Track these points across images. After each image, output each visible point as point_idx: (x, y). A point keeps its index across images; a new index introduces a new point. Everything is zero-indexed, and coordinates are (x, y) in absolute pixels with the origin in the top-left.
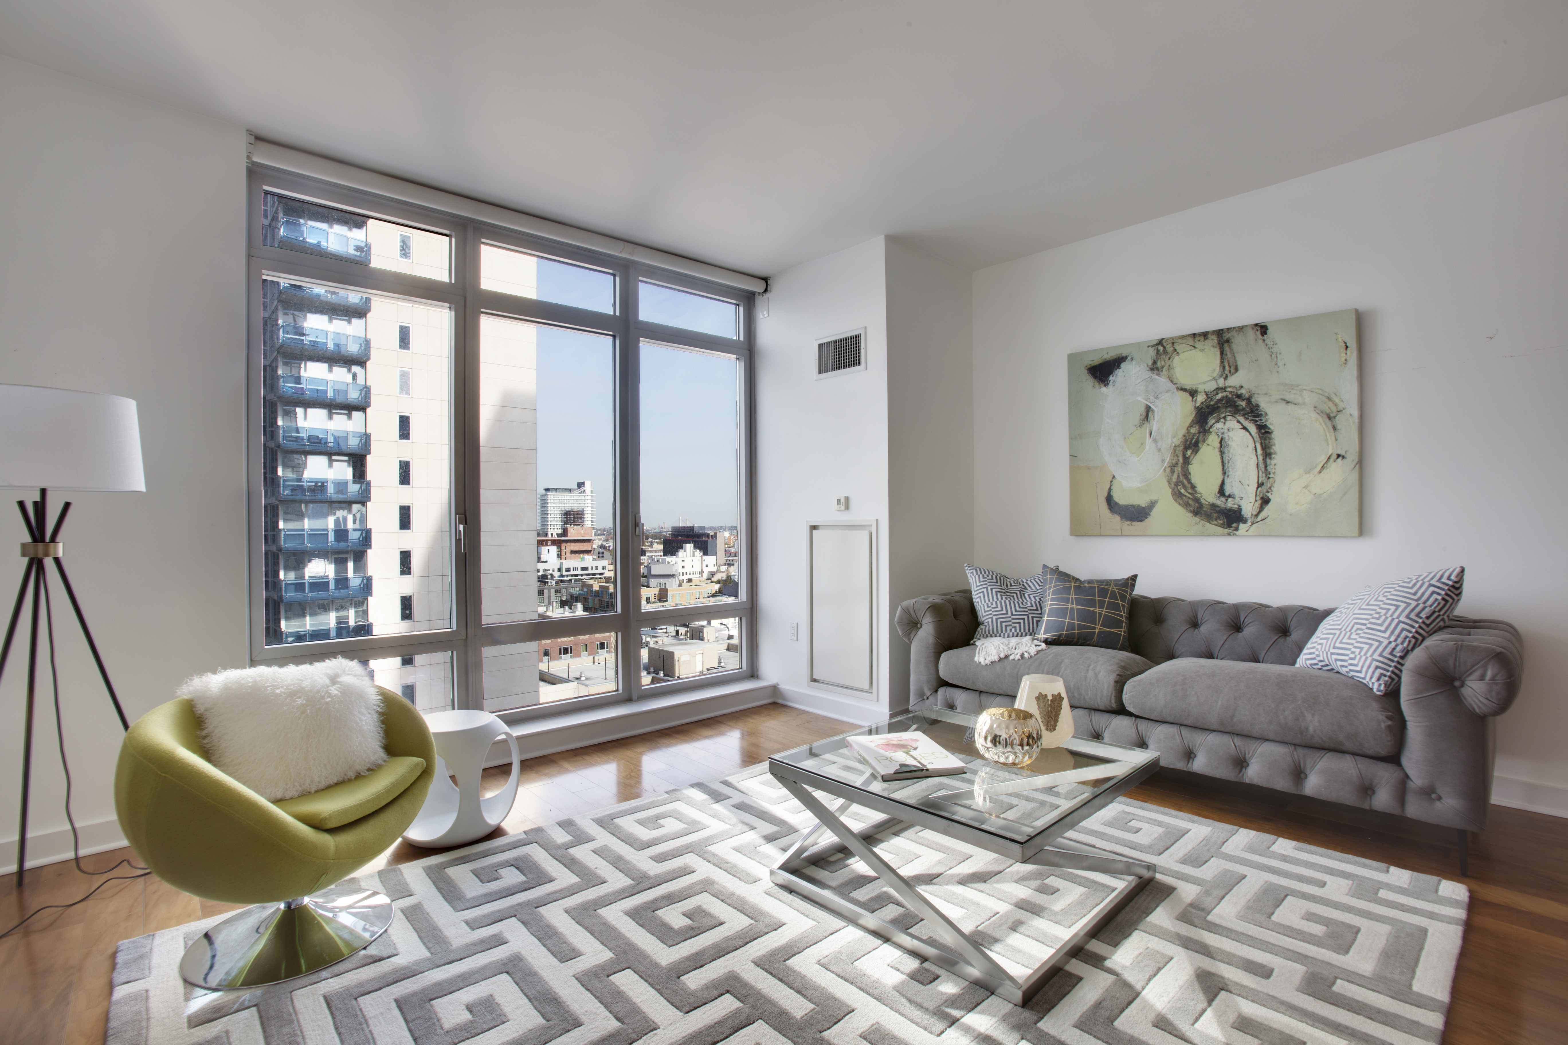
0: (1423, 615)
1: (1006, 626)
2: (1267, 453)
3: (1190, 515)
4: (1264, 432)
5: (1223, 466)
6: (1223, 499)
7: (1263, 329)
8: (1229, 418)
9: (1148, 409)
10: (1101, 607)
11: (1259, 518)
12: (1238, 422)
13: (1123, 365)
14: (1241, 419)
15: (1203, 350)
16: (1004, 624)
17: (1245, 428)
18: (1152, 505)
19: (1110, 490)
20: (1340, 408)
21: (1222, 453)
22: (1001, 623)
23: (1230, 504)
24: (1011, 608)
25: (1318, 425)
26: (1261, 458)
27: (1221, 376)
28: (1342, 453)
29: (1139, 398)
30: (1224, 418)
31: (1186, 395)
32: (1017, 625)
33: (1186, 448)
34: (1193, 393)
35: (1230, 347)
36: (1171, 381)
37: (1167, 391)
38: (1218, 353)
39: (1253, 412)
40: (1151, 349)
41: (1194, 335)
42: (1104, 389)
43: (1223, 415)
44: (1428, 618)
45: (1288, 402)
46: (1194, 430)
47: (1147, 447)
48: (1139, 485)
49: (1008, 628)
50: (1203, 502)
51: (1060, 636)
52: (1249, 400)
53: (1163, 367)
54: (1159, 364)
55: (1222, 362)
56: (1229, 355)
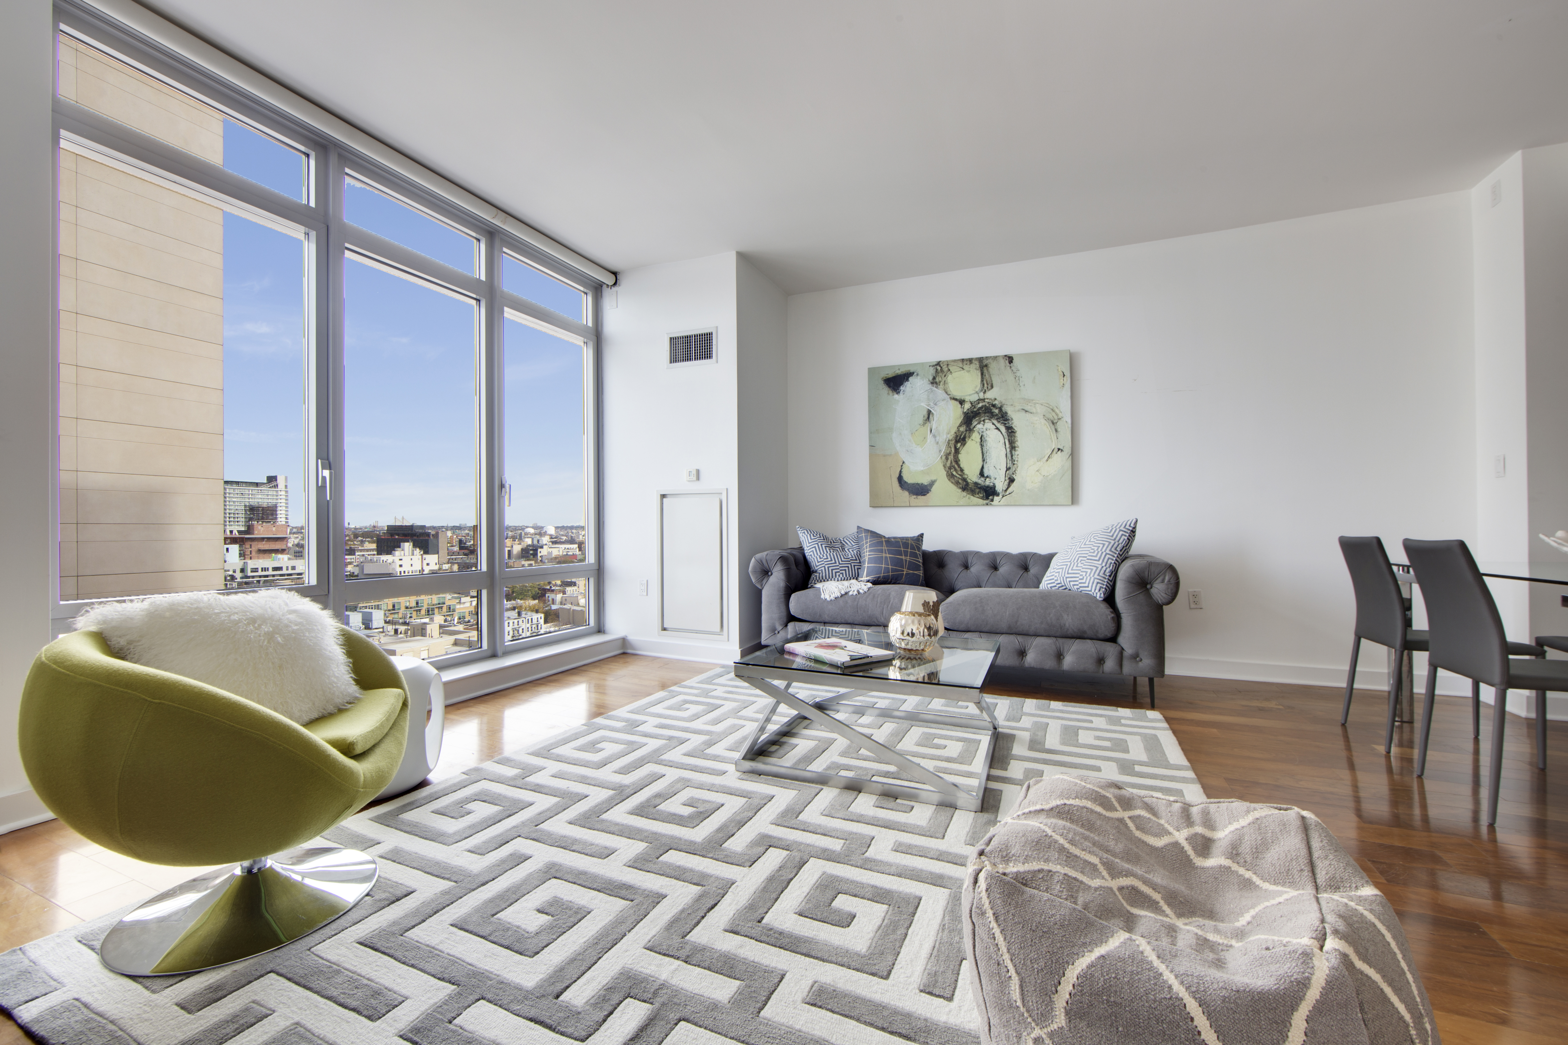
0: (1119, 549)
1: (836, 573)
2: (1013, 447)
3: (960, 490)
4: (1011, 431)
5: (983, 455)
6: (983, 479)
7: (1010, 359)
8: (987, 421)
9: (929, 413)
10: (905, 556)
11: (1007, 493)
12: (993, 424)
13: (911, 379)
14: (995, 422)
15: (969, 371)
16: (834, 571)
17: (997, 429)
18: (932, 483)
19: (901, 472)
20: (1060, 417)
21: (982, 446)
22: (832, 570)
23: (988, 482)
24: (838, 558)
25: (1045, 428)
26: (1008, 450)
27: (982, 390)
28: (1061, 448)
29: (922, 404)
30: (984, 421)
31: (957, 403)
32: (844, 572)
33: (957, 442)
34: (962, 402)
35: (987, 370)
36: (946, 393)
37: (943, 400)
38: (980, 374)
39: (1003, 417)
40: (932, 368)
41: (963, 360)
42: (896, 396)
43: (983, 419)
44: (1121, 551)
45: (1026, 411)
46: (962, 429)
47: (928, 441)
48: (922, 469)
49: (837, 574)
50: (969, 481)
51: (879, 577)
52: (1000, 409)
53: (940, 382)
54: (937, 380)
55: (982, 381)
56: (987, 376)
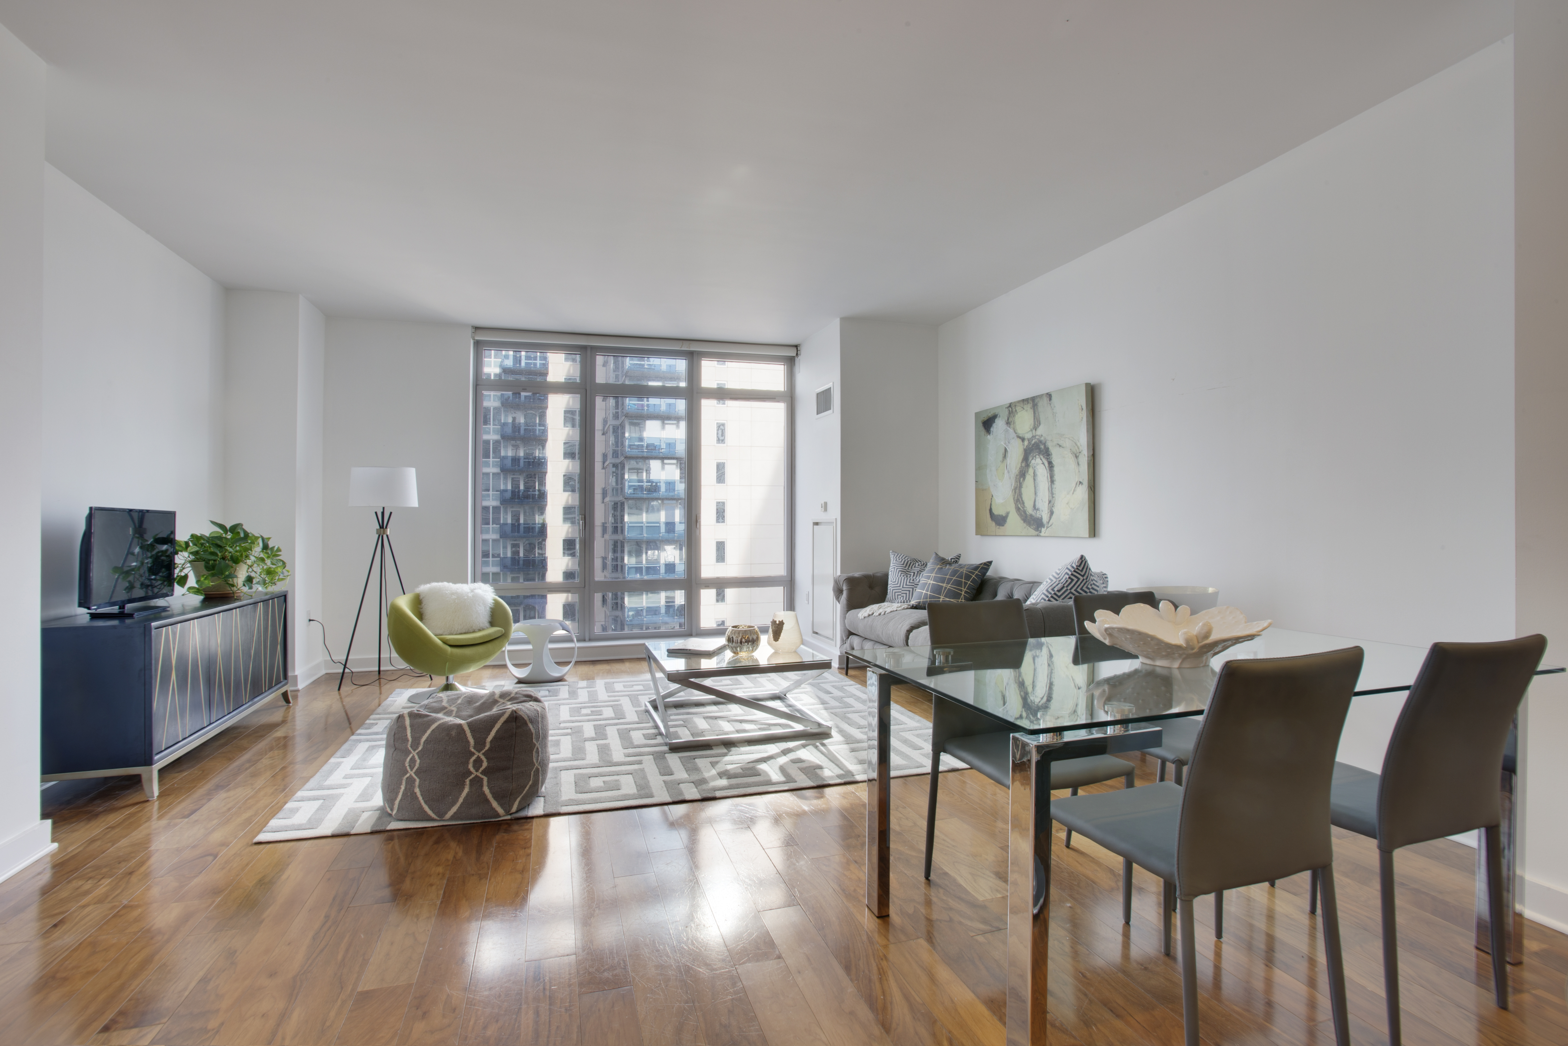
1: (898, 595)
2: (1052, 481)
3: (1022, 522)
4: (1051, 465)
5: (1035, 489)
6: (1035, 511)
7: (1049, 396)
8: (1037, 456)
9: (1006, 450)
10: (948, 583)
11: (1049, 525)
12: (1041, 459)
13: (996, 420)
14: (1042, 457)
15: (1027, 411)
16: (896, 594)
17: (1043, 464)
18: (1008, 514)
19: (991, 504)
20: (1080, 451)
21: (1034, 480)
22: (895, 592)
23: (1038, 515)
24: (904, 583)
25: (1072, 462)
26: (1050, 484)
27: (1034, 428)
28: (1082, 481)
29: (1002, 443)
30: (1035, 456)
31: (1020, 441)
32: (905, 595)
33: (1020, 477)
34: (1023, 440)
35: (1037, 408)
36: (1015, 431)
37: (1013, 438)
38: (1033, 412)
39: (1047, 453)
40: (1007, 410)
41: (1023, 400)
42: (989, 436)
43: (1035, 455)
45: (1060, 446)
46: (1023, 465)
47: (1005, 476)
48: (1002, 501)
49: (899, 597)
50: (1028, 513)
51: (919, 603)
52: (1045, 444)
53: (1011, 422)
54: (1010, 421)
55: (1034, 419)
56: (1037, 415)
